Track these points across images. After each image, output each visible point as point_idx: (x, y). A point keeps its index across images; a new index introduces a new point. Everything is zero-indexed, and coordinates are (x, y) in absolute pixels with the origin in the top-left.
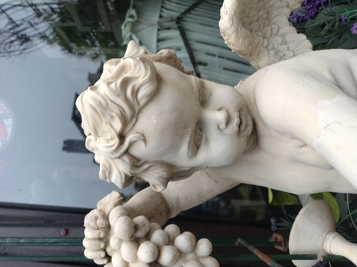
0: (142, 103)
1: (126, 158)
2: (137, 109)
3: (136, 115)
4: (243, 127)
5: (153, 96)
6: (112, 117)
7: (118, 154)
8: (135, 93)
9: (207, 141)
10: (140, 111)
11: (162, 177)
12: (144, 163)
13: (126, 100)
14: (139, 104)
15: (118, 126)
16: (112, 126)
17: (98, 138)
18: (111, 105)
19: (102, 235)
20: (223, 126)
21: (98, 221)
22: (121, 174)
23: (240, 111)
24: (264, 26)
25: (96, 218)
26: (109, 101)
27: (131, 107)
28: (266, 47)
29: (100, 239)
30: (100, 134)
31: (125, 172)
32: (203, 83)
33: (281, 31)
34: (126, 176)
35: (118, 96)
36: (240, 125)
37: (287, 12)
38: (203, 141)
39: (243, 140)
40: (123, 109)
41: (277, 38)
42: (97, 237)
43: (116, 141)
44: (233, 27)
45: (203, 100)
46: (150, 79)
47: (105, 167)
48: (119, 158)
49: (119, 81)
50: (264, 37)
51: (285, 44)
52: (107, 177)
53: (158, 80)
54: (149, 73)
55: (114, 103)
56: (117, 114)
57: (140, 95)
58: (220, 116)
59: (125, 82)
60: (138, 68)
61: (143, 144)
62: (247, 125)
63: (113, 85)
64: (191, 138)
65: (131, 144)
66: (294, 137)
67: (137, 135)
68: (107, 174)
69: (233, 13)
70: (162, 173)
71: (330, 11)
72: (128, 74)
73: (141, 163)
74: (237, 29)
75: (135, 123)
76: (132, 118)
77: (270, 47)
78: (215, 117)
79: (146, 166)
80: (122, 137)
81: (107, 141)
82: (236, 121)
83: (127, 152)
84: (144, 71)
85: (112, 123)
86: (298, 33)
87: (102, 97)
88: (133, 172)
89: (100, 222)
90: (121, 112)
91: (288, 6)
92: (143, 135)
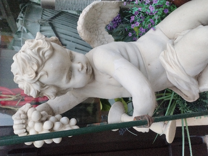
0: (46, 58)
1: (38, 83)
2: (44, 60)
3: (44, 63)
4: (88, 71)
5: (51, 56)
6: (33, 64)
7: (34, 81)
8: (43, 54)
9: (74, 76)
10: (45, 62)
11: (54, 92)
12: (46, 86)
13: (40, 57)
14: (45, 59)
15: (35, 68)
16: (32, 68)
17: (24, 74)
18: (33, 59)
19: (24, 122)
20: (80, 70)
21: (21, 116)
22: (35, 90)
23: (87, 64)
24: (95, 30)
25: (20, 115)
26: (32, 57)
27: (42, 60)
28: (97, 39)
29: (23, 124)
30: (25, 72)
31: (37, 89)
32: (71, 52)
33: (102, 33)
34: (38, 91)
35: (36, 55)
36: (87, 70)
37: (105, 25)
38: (72, 76)
39: (89, 76)
40: (38, 61)
41: (101, 35)
42: (21, 123)
43: (34, 75)
44: (83, 30)
45: (72, 59)
46: (50, 49)
47: (27, 88)
48: (35, 83)
49: (36, 49)
50: (96, 35)
51: (104, 38)
52: (28, 92)
53: (53, 49)
54: (49, 46)
55: (34, 58)
56: (35, 63)
57: (46, 55)
58: (79, 66)
59: (39, 50)
60: (44, 44)
61: (46, 76)
62: (90, 70)
63: (34, 50)
64: (67, 74)
65: (41, 76)
66: (107, 74)
67: (44, 72)
68: (28, 91)
69: (83, 24)
70: (54, 90)
71: (121, 26)
72: (40, 46)
73: (44, 86)
74: (84, 31)
75: (43, 67)
76: (42, 65)
77: (98, 39)
78: (77, 66)
79: (47, 87)
80: (37, 73)
81: (29, 75)
82: (85, 68)
83: (38, 80)
84: (47, 45)
85: (33, 67)
86: (109, 34)
87: (29, 55)
88: (41, 90)
89: (23, 116)
90: (37, 62)
91: (105, 23)
92: (47, 72)
